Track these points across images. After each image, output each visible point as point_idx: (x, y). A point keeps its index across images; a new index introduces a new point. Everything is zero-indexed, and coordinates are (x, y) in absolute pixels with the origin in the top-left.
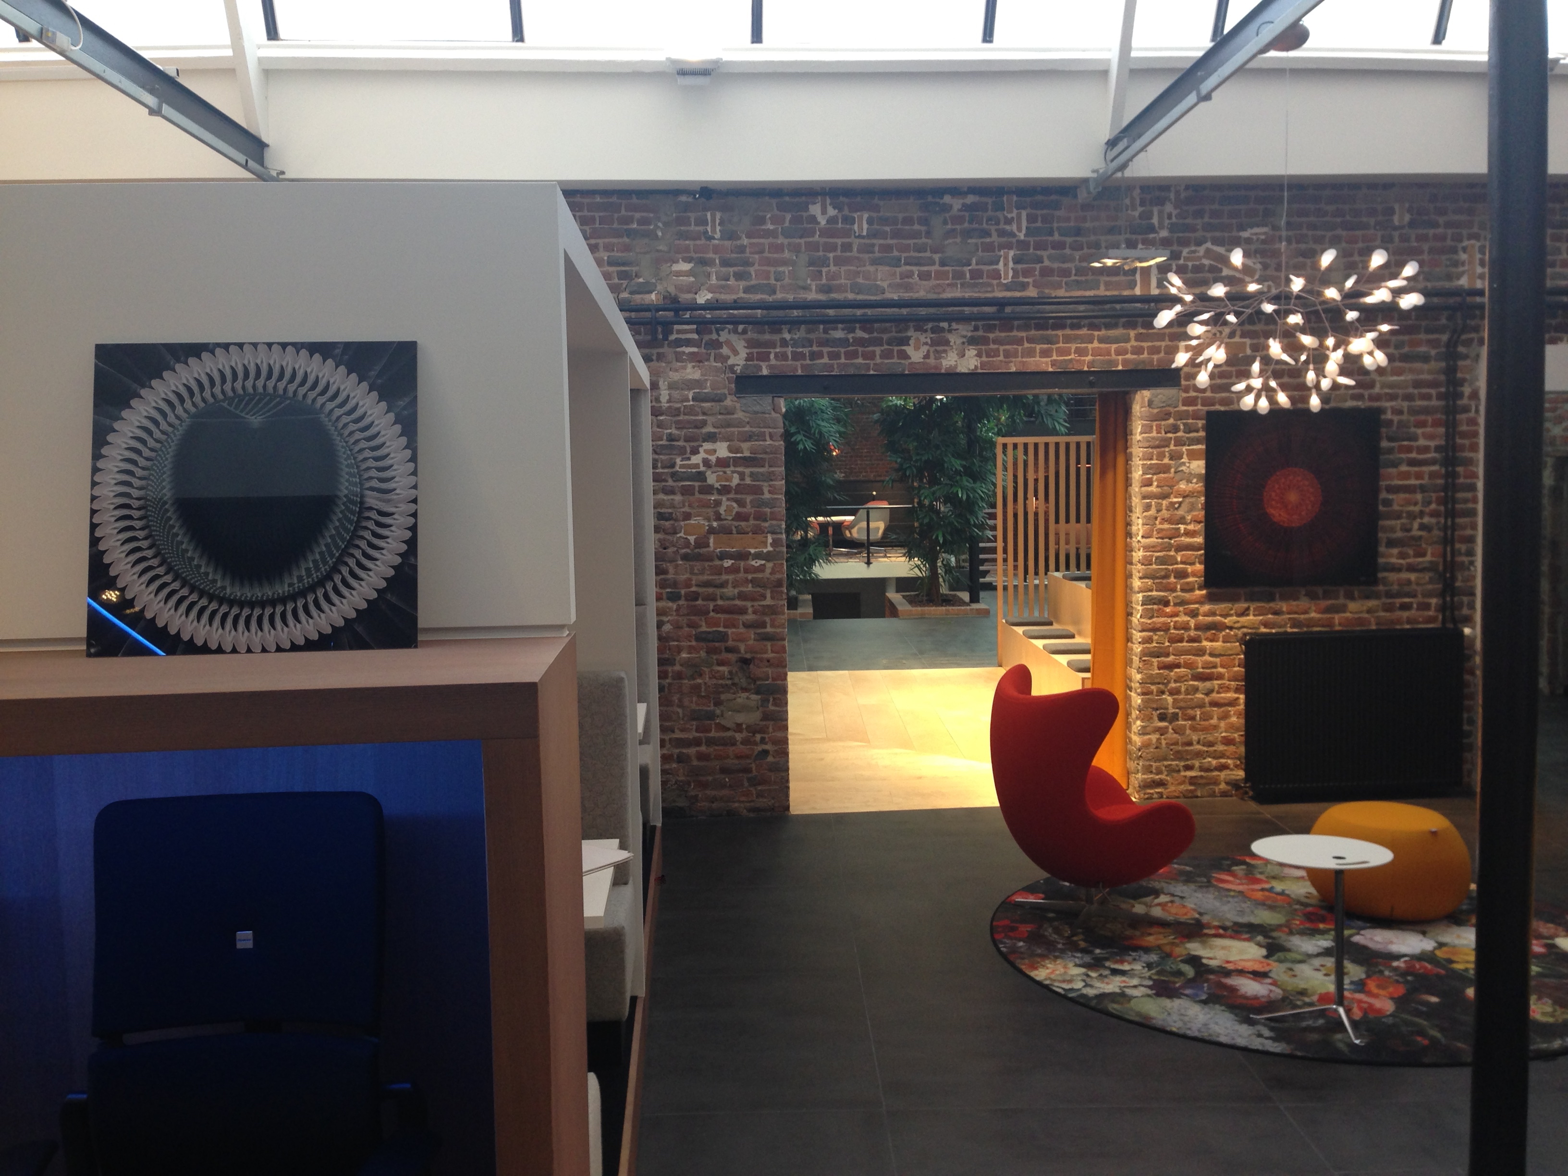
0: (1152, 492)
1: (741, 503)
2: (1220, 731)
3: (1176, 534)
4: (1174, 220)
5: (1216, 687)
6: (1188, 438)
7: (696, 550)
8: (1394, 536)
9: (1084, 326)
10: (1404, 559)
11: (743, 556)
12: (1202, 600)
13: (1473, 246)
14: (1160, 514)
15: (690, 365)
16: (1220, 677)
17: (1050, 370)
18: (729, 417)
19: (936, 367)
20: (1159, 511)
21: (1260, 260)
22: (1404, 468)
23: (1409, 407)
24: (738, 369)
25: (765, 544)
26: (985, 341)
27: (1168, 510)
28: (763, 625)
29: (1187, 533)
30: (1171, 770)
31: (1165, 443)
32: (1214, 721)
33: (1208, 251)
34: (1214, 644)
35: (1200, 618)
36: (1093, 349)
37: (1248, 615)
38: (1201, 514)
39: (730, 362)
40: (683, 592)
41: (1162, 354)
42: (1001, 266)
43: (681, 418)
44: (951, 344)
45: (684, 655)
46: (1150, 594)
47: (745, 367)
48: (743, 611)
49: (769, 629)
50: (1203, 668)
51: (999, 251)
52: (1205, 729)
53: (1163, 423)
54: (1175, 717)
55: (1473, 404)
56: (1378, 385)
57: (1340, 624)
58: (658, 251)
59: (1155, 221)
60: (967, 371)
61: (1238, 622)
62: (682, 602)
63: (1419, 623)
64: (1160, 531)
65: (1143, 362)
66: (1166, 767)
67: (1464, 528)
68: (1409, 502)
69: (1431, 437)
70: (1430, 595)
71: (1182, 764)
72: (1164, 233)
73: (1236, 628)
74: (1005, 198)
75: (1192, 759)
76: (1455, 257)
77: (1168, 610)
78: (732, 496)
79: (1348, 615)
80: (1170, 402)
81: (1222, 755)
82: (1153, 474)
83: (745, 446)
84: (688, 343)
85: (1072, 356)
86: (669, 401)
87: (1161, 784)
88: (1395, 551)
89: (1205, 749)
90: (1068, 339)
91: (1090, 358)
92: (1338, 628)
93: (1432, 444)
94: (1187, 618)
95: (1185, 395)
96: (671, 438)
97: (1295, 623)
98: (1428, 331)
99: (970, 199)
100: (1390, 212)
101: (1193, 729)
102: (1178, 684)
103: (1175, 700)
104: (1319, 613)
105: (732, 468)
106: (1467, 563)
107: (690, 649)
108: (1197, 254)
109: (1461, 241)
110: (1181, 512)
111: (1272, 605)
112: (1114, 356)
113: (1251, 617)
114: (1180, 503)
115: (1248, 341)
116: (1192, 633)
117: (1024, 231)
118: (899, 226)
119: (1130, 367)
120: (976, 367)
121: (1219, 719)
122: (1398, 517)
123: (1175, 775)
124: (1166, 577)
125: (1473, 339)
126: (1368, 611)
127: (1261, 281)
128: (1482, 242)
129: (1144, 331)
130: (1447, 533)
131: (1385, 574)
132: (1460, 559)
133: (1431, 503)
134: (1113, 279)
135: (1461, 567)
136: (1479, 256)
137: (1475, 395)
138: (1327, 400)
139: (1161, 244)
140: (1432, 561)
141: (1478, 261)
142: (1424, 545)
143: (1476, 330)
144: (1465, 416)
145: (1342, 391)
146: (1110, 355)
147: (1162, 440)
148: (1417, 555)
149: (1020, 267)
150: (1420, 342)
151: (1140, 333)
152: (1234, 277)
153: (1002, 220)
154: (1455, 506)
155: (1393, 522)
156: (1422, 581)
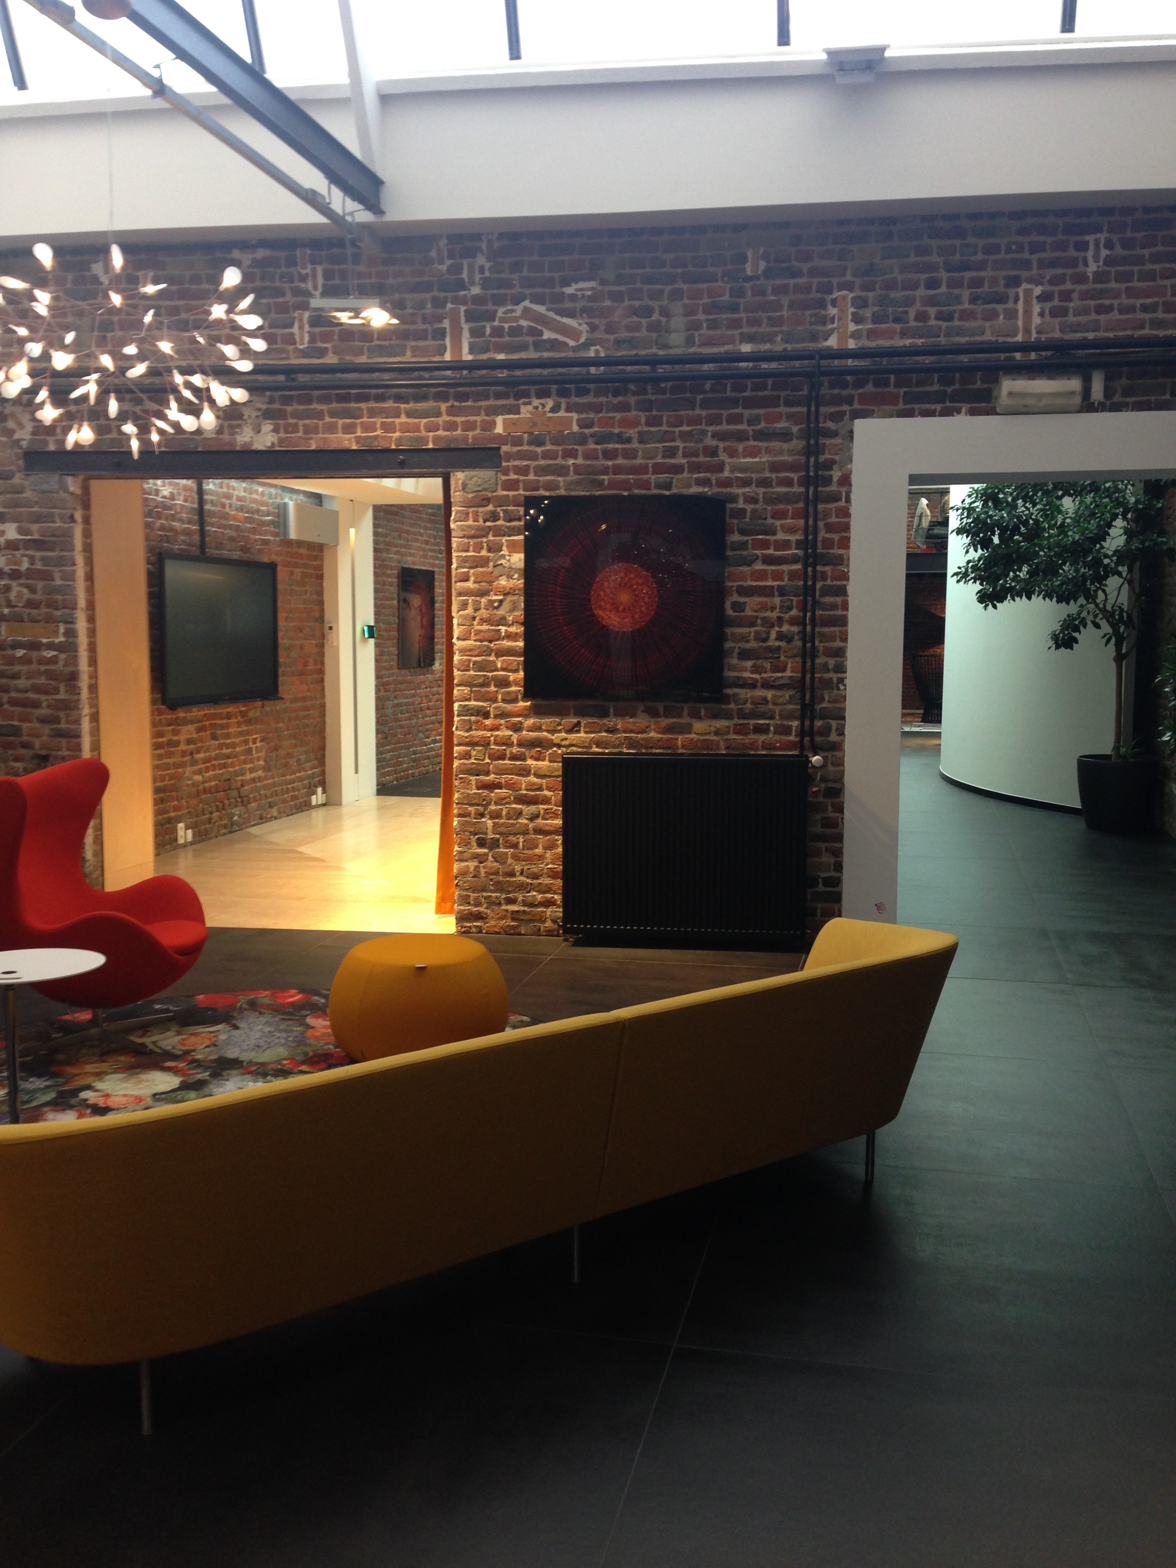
0: (468, 588)
1: (32, 590)
2: (546, 862)
3: (497, 637)
4: (487, 274)
5: (542, 812)
6: (508, 527)
8: (748, 646)
9: (389, 398)
10: (760, 673)
11: (35, 646)
12: (526, 712)
13: (844, 297)
14: (478, 614)
16: (546, 801)
17: (354, 447)
18: (18, 495)
19: (231, 444)
20: (477, 610)
21: (587, 321)
22: (759, 566)
23: (764, 494)
24: (24, 444)
25: (56, 633)
26: (282, 415)
27: (486, 609)
28: (57, 720)
29: (509, 636)
30: (491, 903)
31: (485, 532)
32: (539, 851)
33: (526, 310)
34: (540, 763)
35: (524, 733)
36: (400, 424)
37: (578, 731)
38: (520, 614)
39: (16, 436)
41: (478, 431)
42: (295, 329)
44: (246, 417)
46: (467, 703)
47: (32, 442)
48: (36, 705)
49: (63, 725)
50: (527, 790)
51: (294, 312)
52: (530, 859)
53: (481, 509)
54: (495, 844)
55: (843, 490)
56: (727, 468)
57: (683, 746)
60: (264, 449)
61: (566, 739)
63: (775, 748)
64: (478, 632)
65: (455, 439)
66: (485, 898)
67: (832, 639)
68: (764, 607)
69: (791, 530)
70: (790, 716)
71: (504, 896)
72: (476, 290)
73: (564, 746)
74: (298, 252)
75: (514, 891)
76: (823, 312)
77: (487, 722)
78: (23, 581)
79: (693, 736)
80: (486, 486)
81: (548, 889)
82: (470, 568)
83: (35, 527)
85: (379, 432)
87: (479, 917)
88: (749, 664)
89: (529, 881)
90: (372, 413)
91: (398, 434)
92: (681, 751)
93: (793, 538)
94: (508, 733)
95: (504, 478)
97: (631, 744)
98: (788, 403)
99: (260, 253)
100: (743, 259)
101: (516, 858)
102: (499, 807)
103: (495, 824)
104: (658, 733)
105: (22, 552)
106: (835, 680)
108: (514, 314)
109: (830, 292)
110: (501, 612)
111: (605, 721)
112: (424, 433)
113: (582, 734)
114: (501, 602)
115: (575, 416)
116: (515, 750)
117: (320, 288)
118: (187, 286)
119: (442, 445)
120: (273, 444)
121: (546, 848)
122: (753, 624)
123: (496, 908)
124: (485, 684)
125: (846, 411)
126: (717, 733)
127: (587, 345)
128: (858, 293)
129: (456, 404)
130: (809, 645)
131: (736, 690)
132: (827, 676)
133: (790, 608)
134: (421, 343)
135: (828, 684)
136: (852, 310)
137: (846, 480)
138: (668, 486)
139: (473, 303)
140: (791, 677)
141: (850, 317)
142: (782, 658)
143: (849, 401)
144: (833, 506)
145: (685, 475)
146: (419, 431)
147: (479, 529)
148: (775, 669)
149: (317, 330)
150: (779, 418)
151: (452, 406)
152: (556, 339)
153: (296, 277)
154: (819, 613)
155: (746, 630)
156: (781, 700)
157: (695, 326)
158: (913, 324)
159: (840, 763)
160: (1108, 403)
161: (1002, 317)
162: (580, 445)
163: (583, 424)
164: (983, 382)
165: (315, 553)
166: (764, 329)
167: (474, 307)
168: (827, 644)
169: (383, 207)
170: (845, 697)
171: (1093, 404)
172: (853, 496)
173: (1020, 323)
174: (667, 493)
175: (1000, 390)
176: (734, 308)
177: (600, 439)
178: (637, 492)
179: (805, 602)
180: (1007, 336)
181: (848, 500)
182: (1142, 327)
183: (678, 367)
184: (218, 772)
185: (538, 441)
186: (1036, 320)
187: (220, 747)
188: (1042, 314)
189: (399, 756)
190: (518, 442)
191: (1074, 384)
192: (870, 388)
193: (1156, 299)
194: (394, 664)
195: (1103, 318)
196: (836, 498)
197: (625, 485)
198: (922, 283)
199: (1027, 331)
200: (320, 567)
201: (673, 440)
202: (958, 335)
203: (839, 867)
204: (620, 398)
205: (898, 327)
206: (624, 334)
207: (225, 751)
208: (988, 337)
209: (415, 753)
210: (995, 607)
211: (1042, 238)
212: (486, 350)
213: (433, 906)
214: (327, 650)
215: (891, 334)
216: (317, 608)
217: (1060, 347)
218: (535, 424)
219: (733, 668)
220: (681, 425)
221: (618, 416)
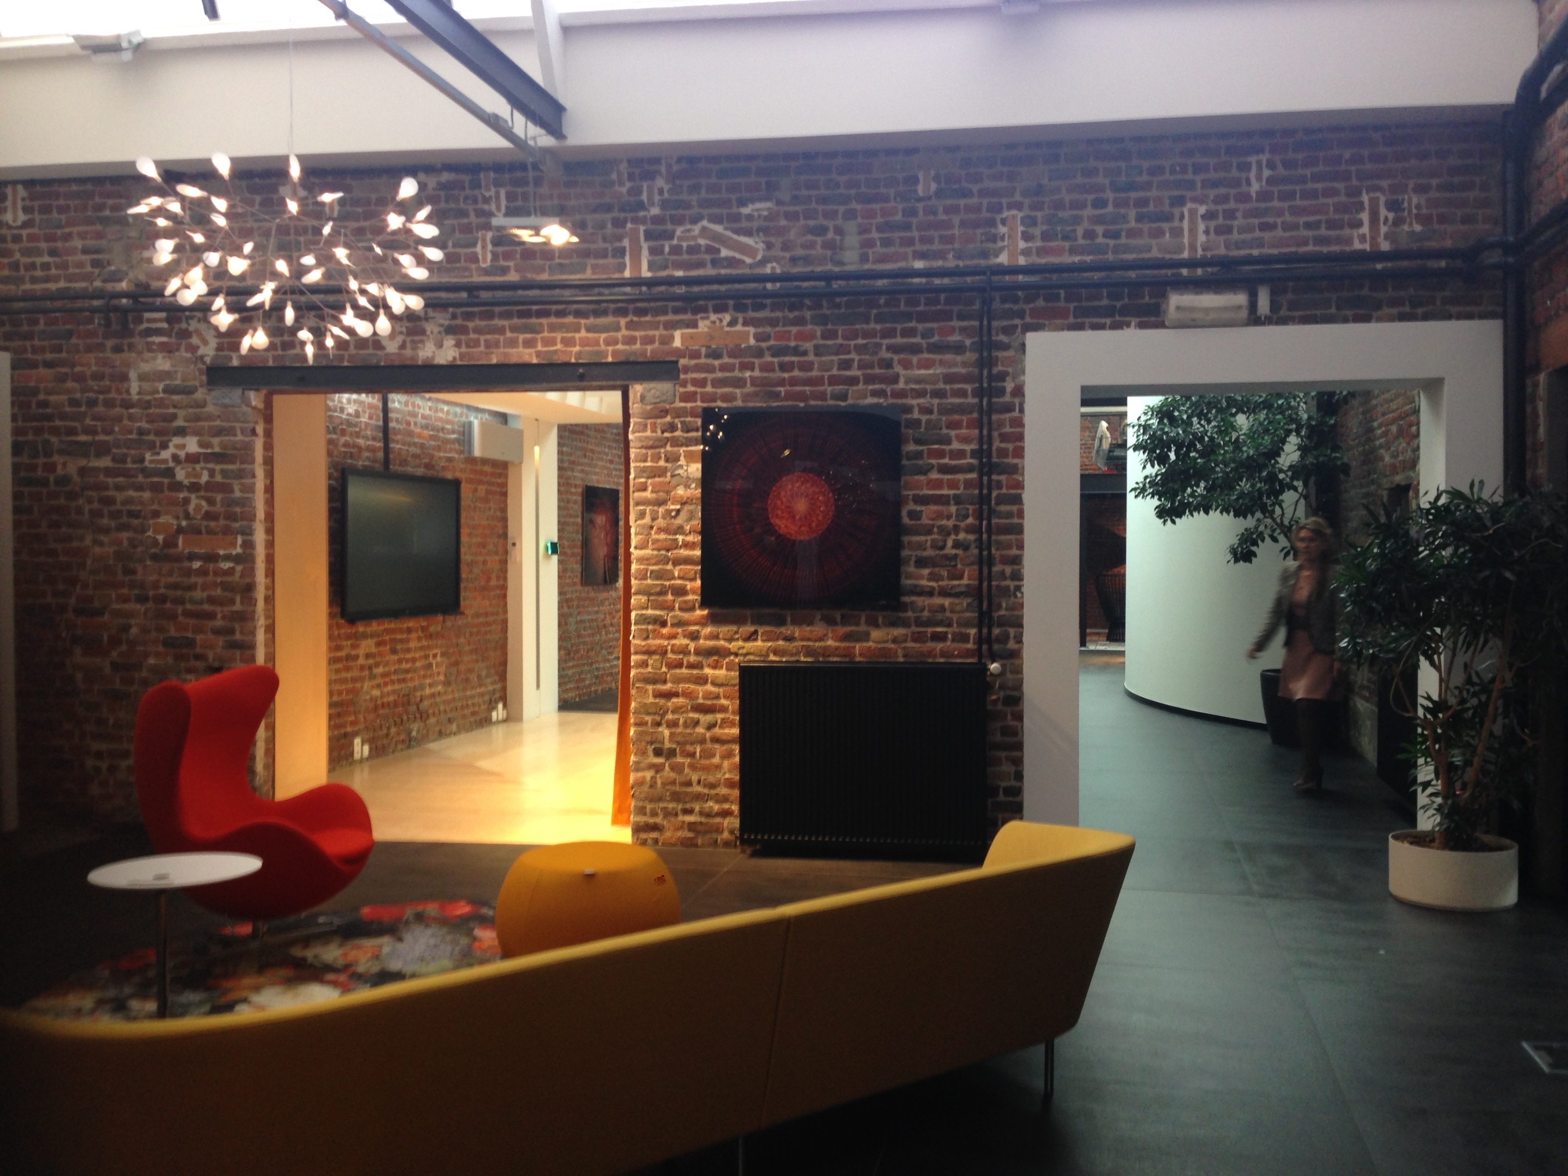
0: (646, 498)
1: (211, 502)
2: (723, 771)
3: (675, 546)
4: (666, 195)
5: (719, 721)
6: (686, 438)
7: (166, 551)
8: (926, 554)
9: (570, 313)
10: (937, 581)
11: (212, 558)
12: (703, 621)
13: (1014, 217)
14: (655, 523)
15: (160, 356)
16: (723, 709)
17: (535, 361)
18: (198, 410)
19: (412, 358)
20: (654, 519)
21: (763, 239)
22: (934, 475)
23: (939, 405)
24: (208, 360)
25: (234, 545)
26: (464, 330)
27: (664, 518)
28: (232, 631)
29: (686, 545)
30: (667, 814)
31: (663, 443)
32: (716, 760)
33: (704, 229)
34: (717, 671)
35: (701, 641)
36: (580, 339)
37: (756, 640)
38: (697, 523)
39: (200, 352)
40: (151, 593)
41: (657, 345)
42: (479, 249)
43: (152, 411)
44: (428, 333)
45: (152, 661)
46: (644, 612)
47: (215, 357)
48: (211, 616)
49: (238, 636)
50: (704, 698)
51: (478, 232)
52: (707, 769)
53: (659, 421)
54: (671, 753)
55: (1017, 401)
56: (902, 380)
57: (861, 655)
58: (129, 238)
59: (644, 197)
60: (445, 363)
61: (743, 647)
62: (150, 605)
63: (953, 656)
64: (655, 541)
65: (634, 353)
66: (662, 809)
67: (1009, 547)
68: (940, 515)
69: (965, 440)
70: (967, 624)
71: (680, 807)
72: (655, 211)
73: (741, 655)
74: (482, 175)
75: (691, 801)
76: (993, 231)
77: (665, 631)
78: (202, 493)
79: (870, 644)
80: (664, 398)
81: (725, 799)
82: (648, 478)
83: (216, 441)
84: (159, 332)
85: (559, 346)
86: (139, 393)
87: (655, 828)
88: (926, 572)
89: (706, 791)
90: (552, 328)
91: (577, 348)
92: (858, 659)
93: (968, 448)
94: (685, 641)
95: (682, 390)
96: (141, 432)
97: (809, 652)
98: (961, 317)
99: (446, 177)
100: (914, 180)
101: (693, 767)
102: (676, 716)
103: (671, 734)
104: (836, 641)
105: (202, 465)
106: (1012, 588)
107: (157, 655)
108: (692, 234)
109: (1000, 211)
110: (679, 521)
111: (783, 629)
112: (603, 347)
113: (759, 643)
114: (678, 511)
115: (752, 330)
116: (692, 658)
117: (503, 208)
118: (372, 207)
119: (621, 358)
120: (455, 359)
121: (723, 758)
122: (929, 532)
123: (673, 819)
124: (663, 592)
125: (1017, 326)
126: (894, 641)
127: (763, 262)
128: (1026, 212)
129: (635, 319)
130: (985, 553)
131: (914, 598)
132: (1004, 583)
133: (966, 517)
134: (601, 261)
135: (1005, 592)
136: (1021, 228)
137: (1019, 391)
138: (844, 397)
139: (653, 223)
140: (967, 585)
141: (1020, 235)
142: (959, 566)
143: (1021, 315)
144: (1007, 416)
145: (861, 386)
146: (599, 345)
147: (658, 439)
148: (952, 577)
149: (500, 249)
150: (952, 330)
151: (632, 321)
152: (734, 258)
153: (480, 199)
154: (994, 521)
155: (922, 538)
156: (958, 608)
157: (870, 244)
158: (1081, 241)
159: (1019, 670)
160: (1275, 317)
161: (1168, 235)
162: (756, 357)
163: (759, 338)
164: (1151, 297)
165: (498, 471)
166: (936, 246)
167: (653, 227)
168: (1005, 552)
169: (566, 130)
170: (1022, 606)
171: (1260, 318)
172: (1027, 407)
173: (1186, 241)
174: (843, 404)
175: (1168, 305)
176: (907, 227)
177: (777, 352)
178: (812, 403)
179: (981, 511)
180: (1175, 253)
181: (1022, 410)
182: (1306, 243)
183: (852, 283)
184: (397, 687)
185: (715, 354)
186: (1202, 238)
187: (400, 661)
188: (1207, 232)
189: (581, 673)
190: (695, 355)
191: (1241, 299)
192: (1041, 303)
193: (1318, 217)
194: (577, 580)
195: (1267, 235)
196: (1009, 408)
197: (802, 397)
198: (1089, 203)
199: (1193, 247)
200: (505, 485)
201: (849, 353)
202: (1125, 253)
203: (1019, 776)
204: (796, 313)
205: (1067, 244)
206: (800, 252)
207: (404, 666)
208: (1155, 253)
209: (597, 669)
210: (1174, 522)
211: (1204, 160)
212: (666, 267)
213: (609, 818)
214: (510, 567)
215: (1059, 251)
216: (499, 524)
217: (1225, 263)
218: (712, 338)
219: (909, 576)
220: (856, 337)
221: (794, 330)
